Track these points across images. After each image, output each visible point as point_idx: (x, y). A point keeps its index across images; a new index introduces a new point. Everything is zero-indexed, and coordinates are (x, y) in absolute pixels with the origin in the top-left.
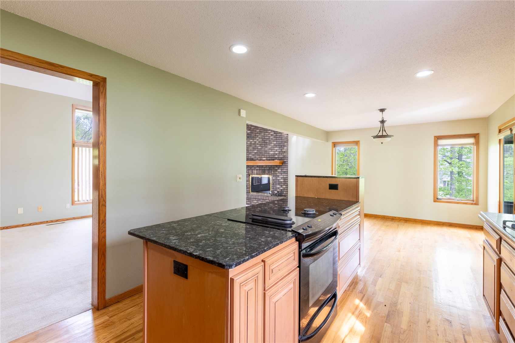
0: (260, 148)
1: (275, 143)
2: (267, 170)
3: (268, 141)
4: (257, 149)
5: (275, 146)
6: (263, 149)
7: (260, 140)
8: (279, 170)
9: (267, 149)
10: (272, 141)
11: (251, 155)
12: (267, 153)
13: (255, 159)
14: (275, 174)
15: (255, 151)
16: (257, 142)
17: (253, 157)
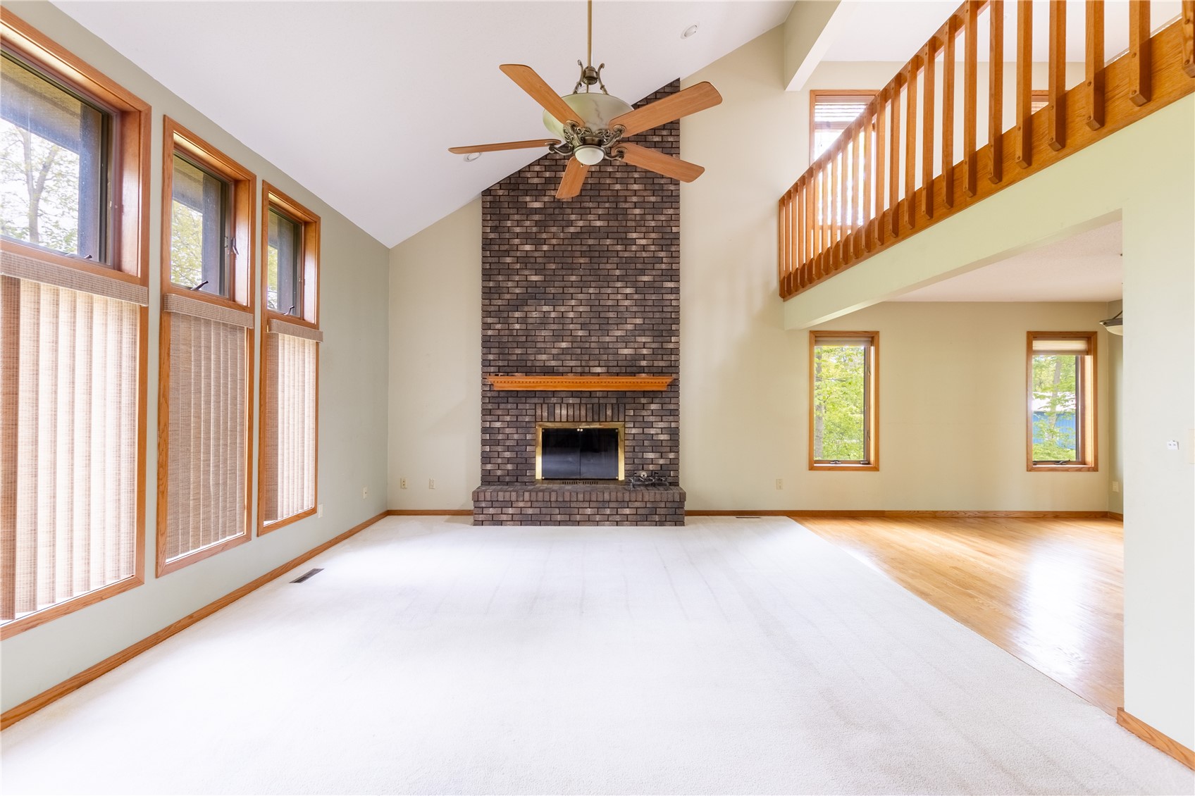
0: (580, 333)
1: (639, 321)
2: (609, 407)
3: (611, 315)
4: (570, 338)
5: (640, 330)
6: (593, 339)
7: (581, 309)
8: (653, 407)
9: (607, 339)
10: (627, 315)
11: (544, 357)
12: (611, 351)
13: (561, 369)
14: (641, 419)
15: (564, 345)
16: (571, 315)
17: (553, 363)
